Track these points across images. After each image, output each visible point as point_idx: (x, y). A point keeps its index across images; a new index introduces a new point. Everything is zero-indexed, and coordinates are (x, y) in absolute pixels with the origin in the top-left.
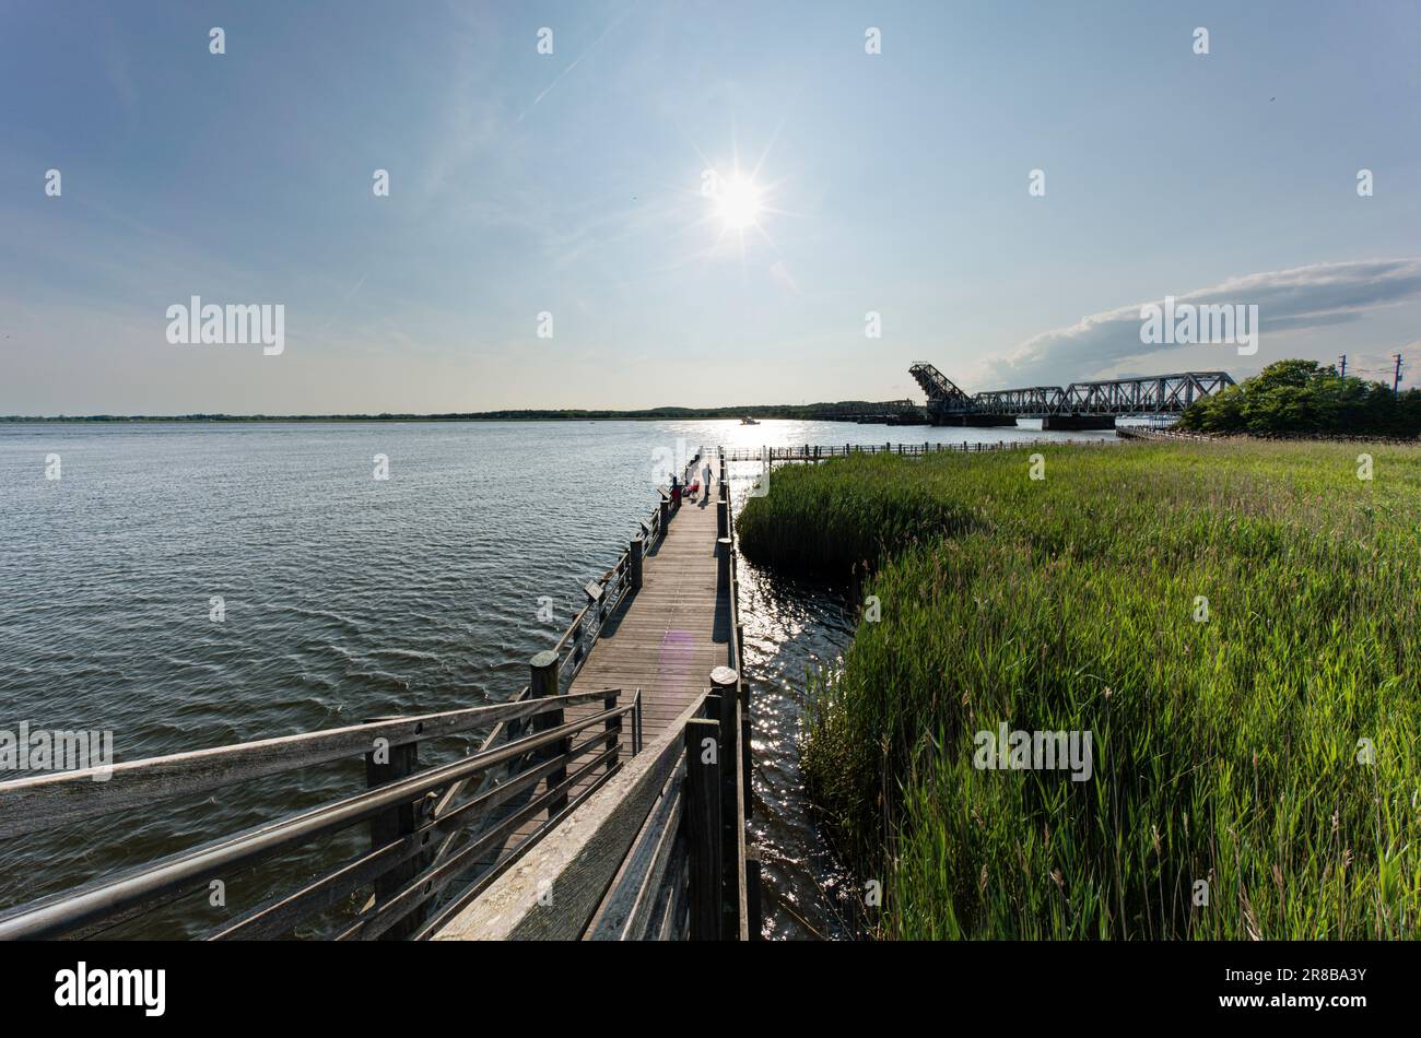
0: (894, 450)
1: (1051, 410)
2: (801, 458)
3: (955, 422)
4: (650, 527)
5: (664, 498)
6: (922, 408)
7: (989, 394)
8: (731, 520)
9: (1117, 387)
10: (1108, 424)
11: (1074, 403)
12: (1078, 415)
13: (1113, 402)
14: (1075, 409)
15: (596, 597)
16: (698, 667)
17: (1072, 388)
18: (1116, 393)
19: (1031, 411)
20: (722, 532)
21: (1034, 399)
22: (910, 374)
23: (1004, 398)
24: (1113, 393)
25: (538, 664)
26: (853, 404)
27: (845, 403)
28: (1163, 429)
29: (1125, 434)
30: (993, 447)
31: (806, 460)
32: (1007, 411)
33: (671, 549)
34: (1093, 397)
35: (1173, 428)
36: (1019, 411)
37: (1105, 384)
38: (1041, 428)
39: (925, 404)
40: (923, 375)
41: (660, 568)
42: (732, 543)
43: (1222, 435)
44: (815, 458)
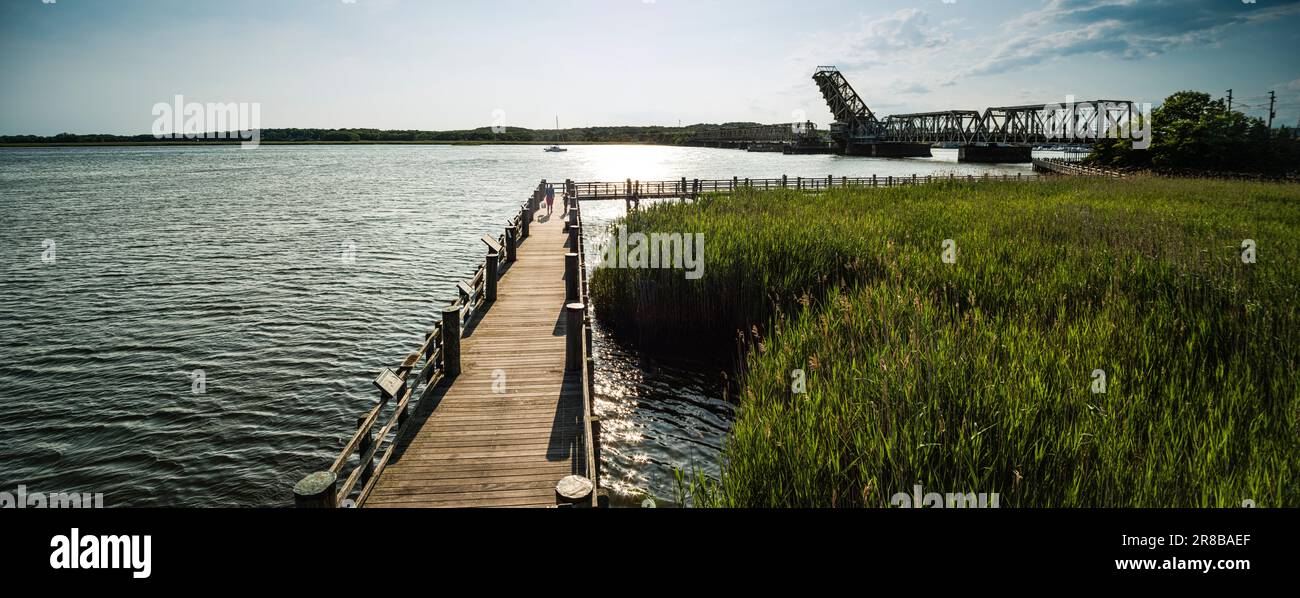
0: (792, 186)
1: (968, 138)
2: (676, 196)
3: (861, 151)
4: (470, 291)
5: (492, 250)
6: (825, 132)
7: (901, 117)
8: (584, 278)
9: (1033, 114)
10: (1024, 156)
11: (991, 131)
12: (995, 146)
13: (1029, 130)
14: (992, 137)
15: (393, 391)
16: (539, 478)
17: (989, 113)
18: (1033, 121)
19: (947, 139)
20: (572, 296)
21: (950, 126)
22: (814, 82)
23: (917, 123)
24: (1030, 120)
25: (305, 492)
26: (741, 126)
27: (732, 124)
28: (1076, 163)
29: (1041, 168)
30: (905, 181)
31: (683, 197)
32: (920, 139)
33: (501, 321)
34: (1010, 124)
35: (1085, 162)
36: (933, 139)
37: (1021, 109)
38: (956, 159)
39: (829, 129)
40: (829, 84)
41: (485, 347)
42: (585, 310)
43: (1129, 171)
44: (693, 196)
